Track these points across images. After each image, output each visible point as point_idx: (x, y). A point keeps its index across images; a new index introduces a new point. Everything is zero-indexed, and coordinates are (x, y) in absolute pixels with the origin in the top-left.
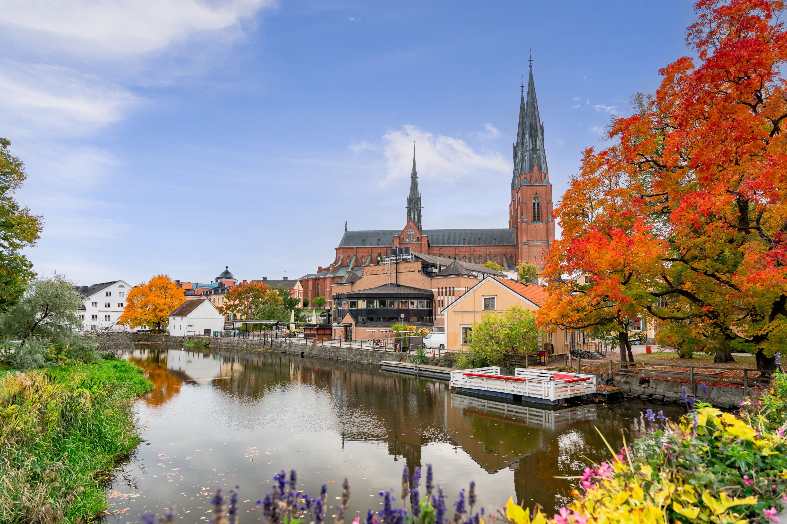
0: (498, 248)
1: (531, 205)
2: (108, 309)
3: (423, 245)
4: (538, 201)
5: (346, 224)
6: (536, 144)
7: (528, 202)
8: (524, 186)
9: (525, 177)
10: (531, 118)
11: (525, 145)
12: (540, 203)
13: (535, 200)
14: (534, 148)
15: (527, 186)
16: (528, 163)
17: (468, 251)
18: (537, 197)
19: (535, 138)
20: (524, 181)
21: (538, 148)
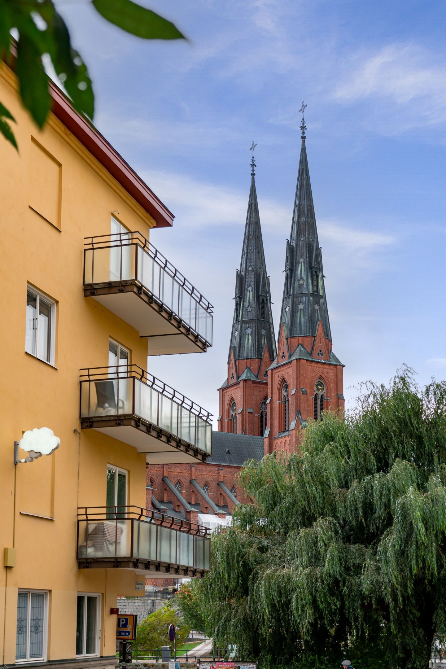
1: (312, 397)
4: (323, 392)
6: (317, 286)
8: (303, 359)
9: (300, 342)
10: (309, 235)
11: (296, 283)
12: (325, 395)
13: (318, 389)
14: (315, 291)
15: (307, 360)
16: (307, 318)
17: (186, 471)
18: (321, 384)
19: (317, 274)
20: (300, 350)
21: (321, 294)
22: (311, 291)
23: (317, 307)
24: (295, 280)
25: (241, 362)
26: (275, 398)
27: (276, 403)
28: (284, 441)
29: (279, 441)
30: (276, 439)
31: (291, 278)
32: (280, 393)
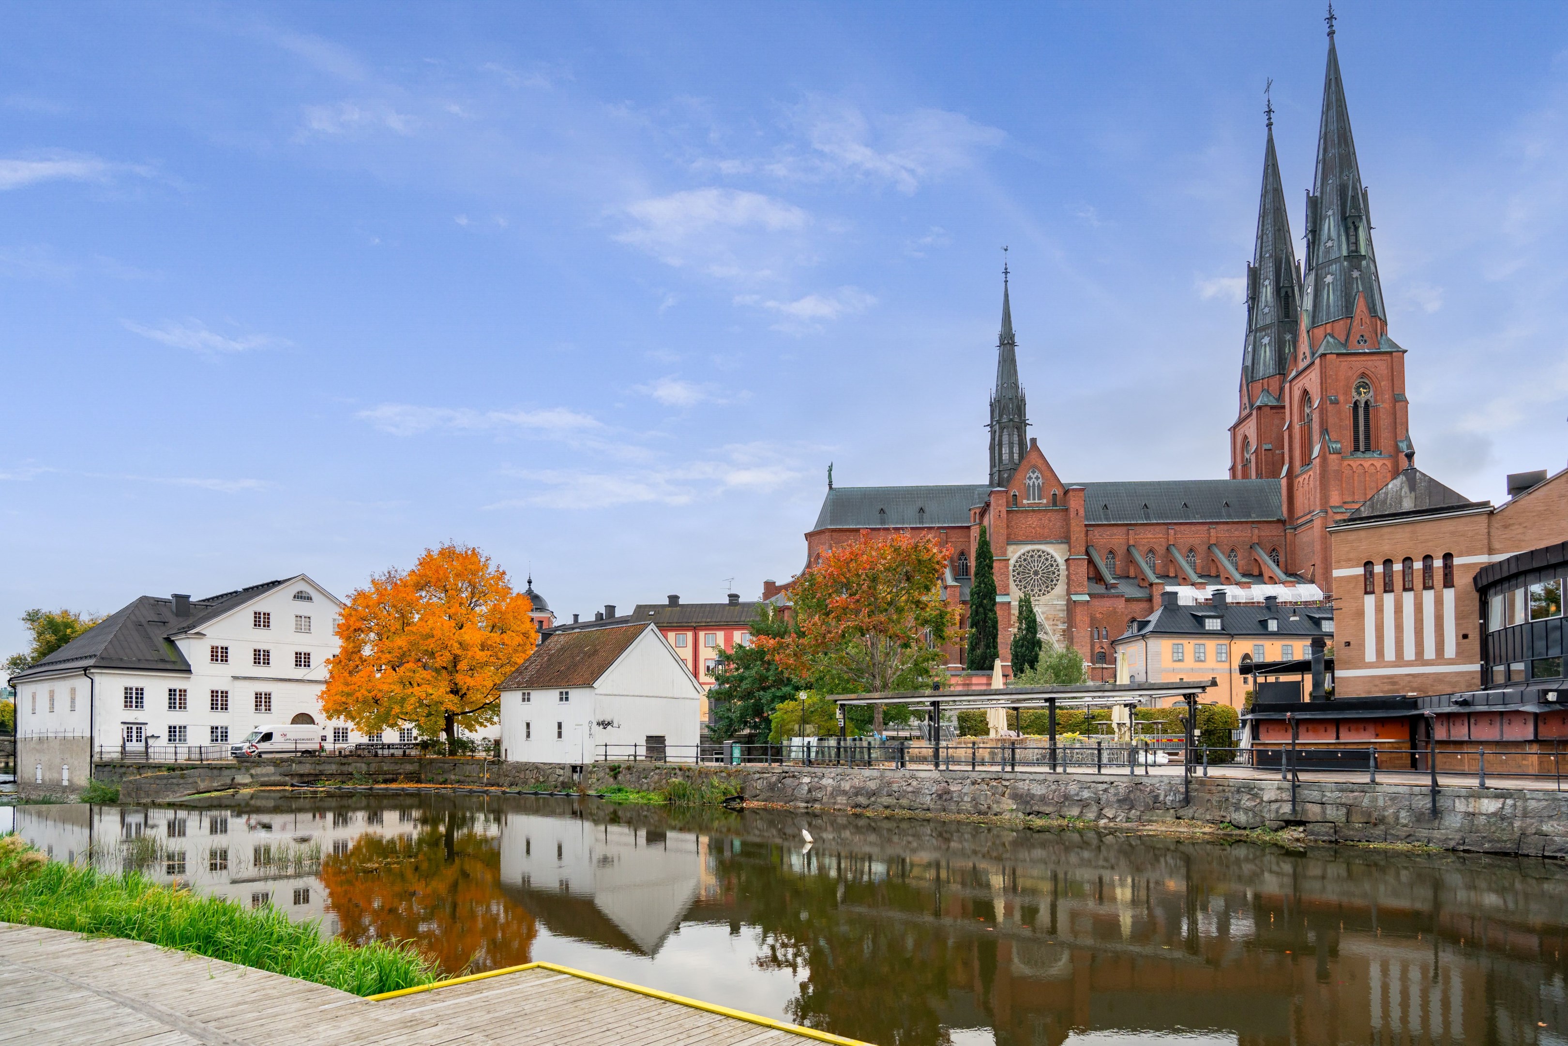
0: (1240, 527)
1: (1349, 406)
2: (261, 671)
3: (1072, 514)
4: (1368, 397)
5: (830, 470)
6: (1356, 243)
7: (1341, 399)
8: (1331, 353)
9: (1328, 331)
10: (1341, 172)
11: (1322, 248)
12: (1372, 400)
13: (1360, 394)
14: (1352, 252)
15: (1338, 354)
16: (1339, 293)
17: (1161, 536)
18: (1365, 385)
19: (1355, 226)
20: (1328, 342)
21: (1363, 253)
22: (1345, 253)
23: (1356, 274)
24: (1319, 245)
25: (1255, 384)
26: (1296, 421)
27: (1297, 427)
28: (1307, 478)
29: (1301, 479)
30: (1297, 476)
31: (1314, 243)
32: (1301, 411)
